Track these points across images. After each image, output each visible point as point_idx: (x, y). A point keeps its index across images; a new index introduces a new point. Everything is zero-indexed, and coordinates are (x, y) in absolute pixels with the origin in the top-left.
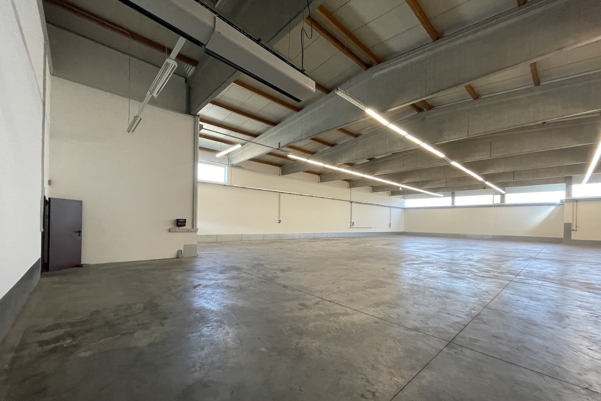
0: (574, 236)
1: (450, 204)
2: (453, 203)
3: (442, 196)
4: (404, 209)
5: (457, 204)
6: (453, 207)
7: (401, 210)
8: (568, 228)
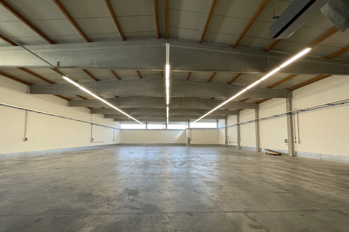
0: (191, 143)
1: (145, 128)
2: (146, 127)
3: (142, 123)
4: (121, 130)
5: (148, 128)
6: (147, 130)
7: (119, 130)
8: (189, 140)
